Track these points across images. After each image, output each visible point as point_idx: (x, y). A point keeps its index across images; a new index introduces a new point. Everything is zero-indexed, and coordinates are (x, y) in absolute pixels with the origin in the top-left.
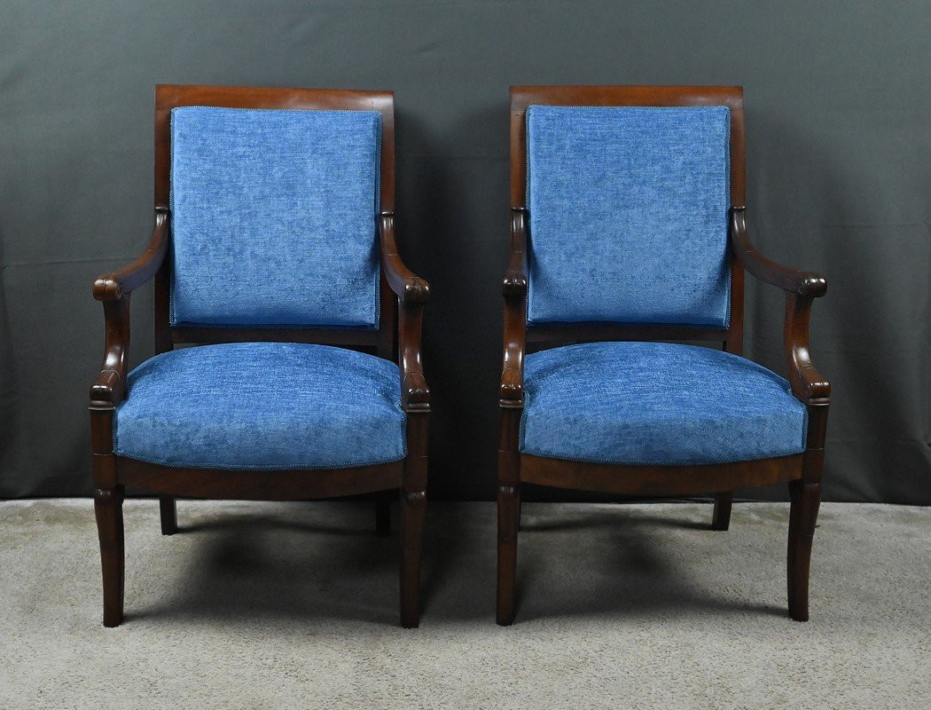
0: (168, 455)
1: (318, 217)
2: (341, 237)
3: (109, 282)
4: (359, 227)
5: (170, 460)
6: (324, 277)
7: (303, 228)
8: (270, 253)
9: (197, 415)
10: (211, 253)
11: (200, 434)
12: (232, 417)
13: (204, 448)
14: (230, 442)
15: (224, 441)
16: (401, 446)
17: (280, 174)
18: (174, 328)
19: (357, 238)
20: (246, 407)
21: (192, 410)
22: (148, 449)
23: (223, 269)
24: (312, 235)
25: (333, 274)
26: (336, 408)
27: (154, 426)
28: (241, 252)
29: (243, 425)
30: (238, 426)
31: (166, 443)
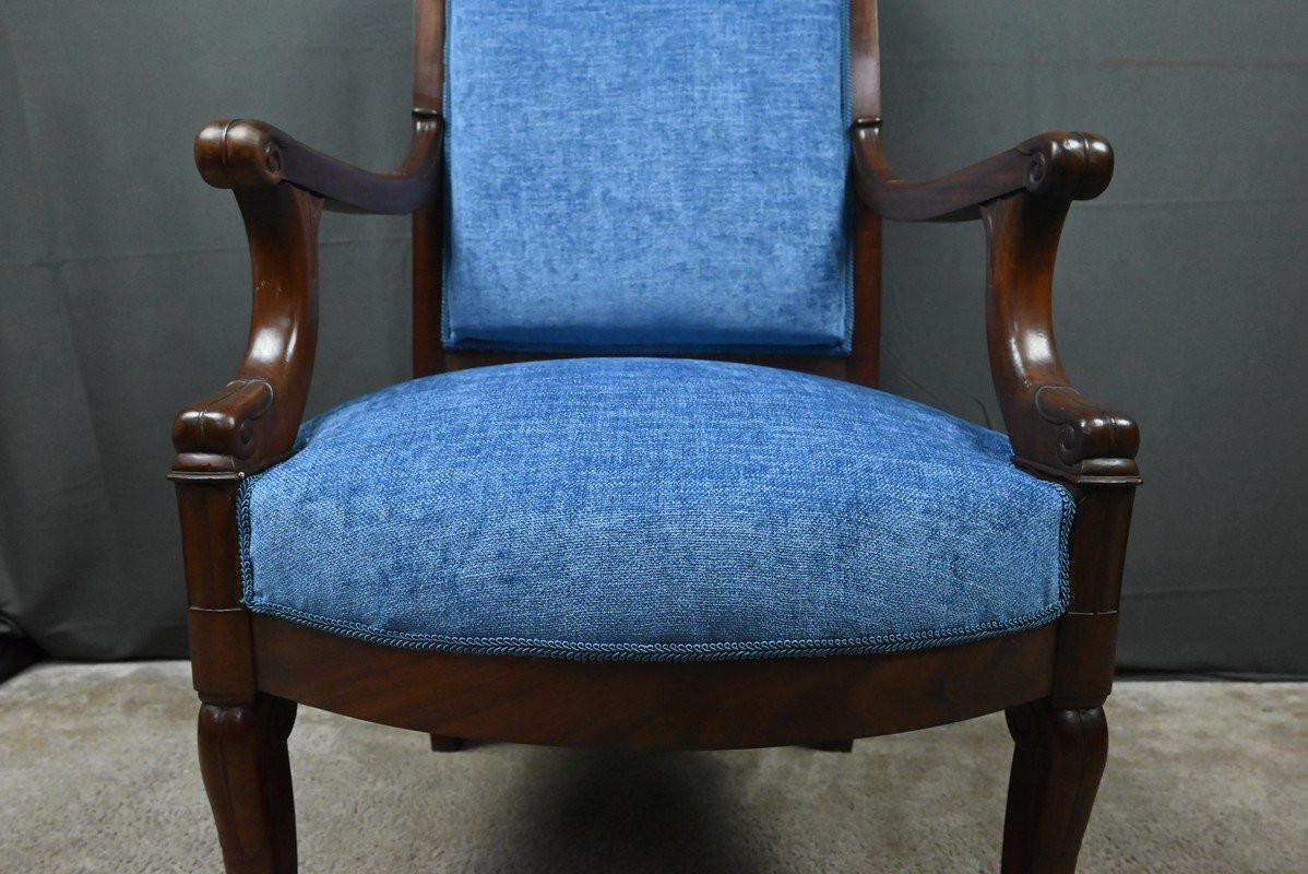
0: (388, 612)
1: (737, 124)
2: (782, 161)
3: (239, 133)
4: (816, 144)
5: (394, 626)
6: (748, 240)
7: (705, 145)
8: (640, 194)
9: (477, 489)
10: (524, 195)
11: (486, 546)
12: (581, 492)
13: (497, 589)
14: (575, 570)
15: (558, 568)
16: (1055, 581)
17: (660, 41)
18: (449, 351)
19: (817, 165)
20: (625, 465)
21: (460, 475)
22: (332, 594)
23: (547, 226)
24: (724, 158)
25: (767, 234)
26: (887, 469)
27: (347, 525)
28: (582, 194)
29: (617, 519)
30: (601, 522)
31: (384, 576)
